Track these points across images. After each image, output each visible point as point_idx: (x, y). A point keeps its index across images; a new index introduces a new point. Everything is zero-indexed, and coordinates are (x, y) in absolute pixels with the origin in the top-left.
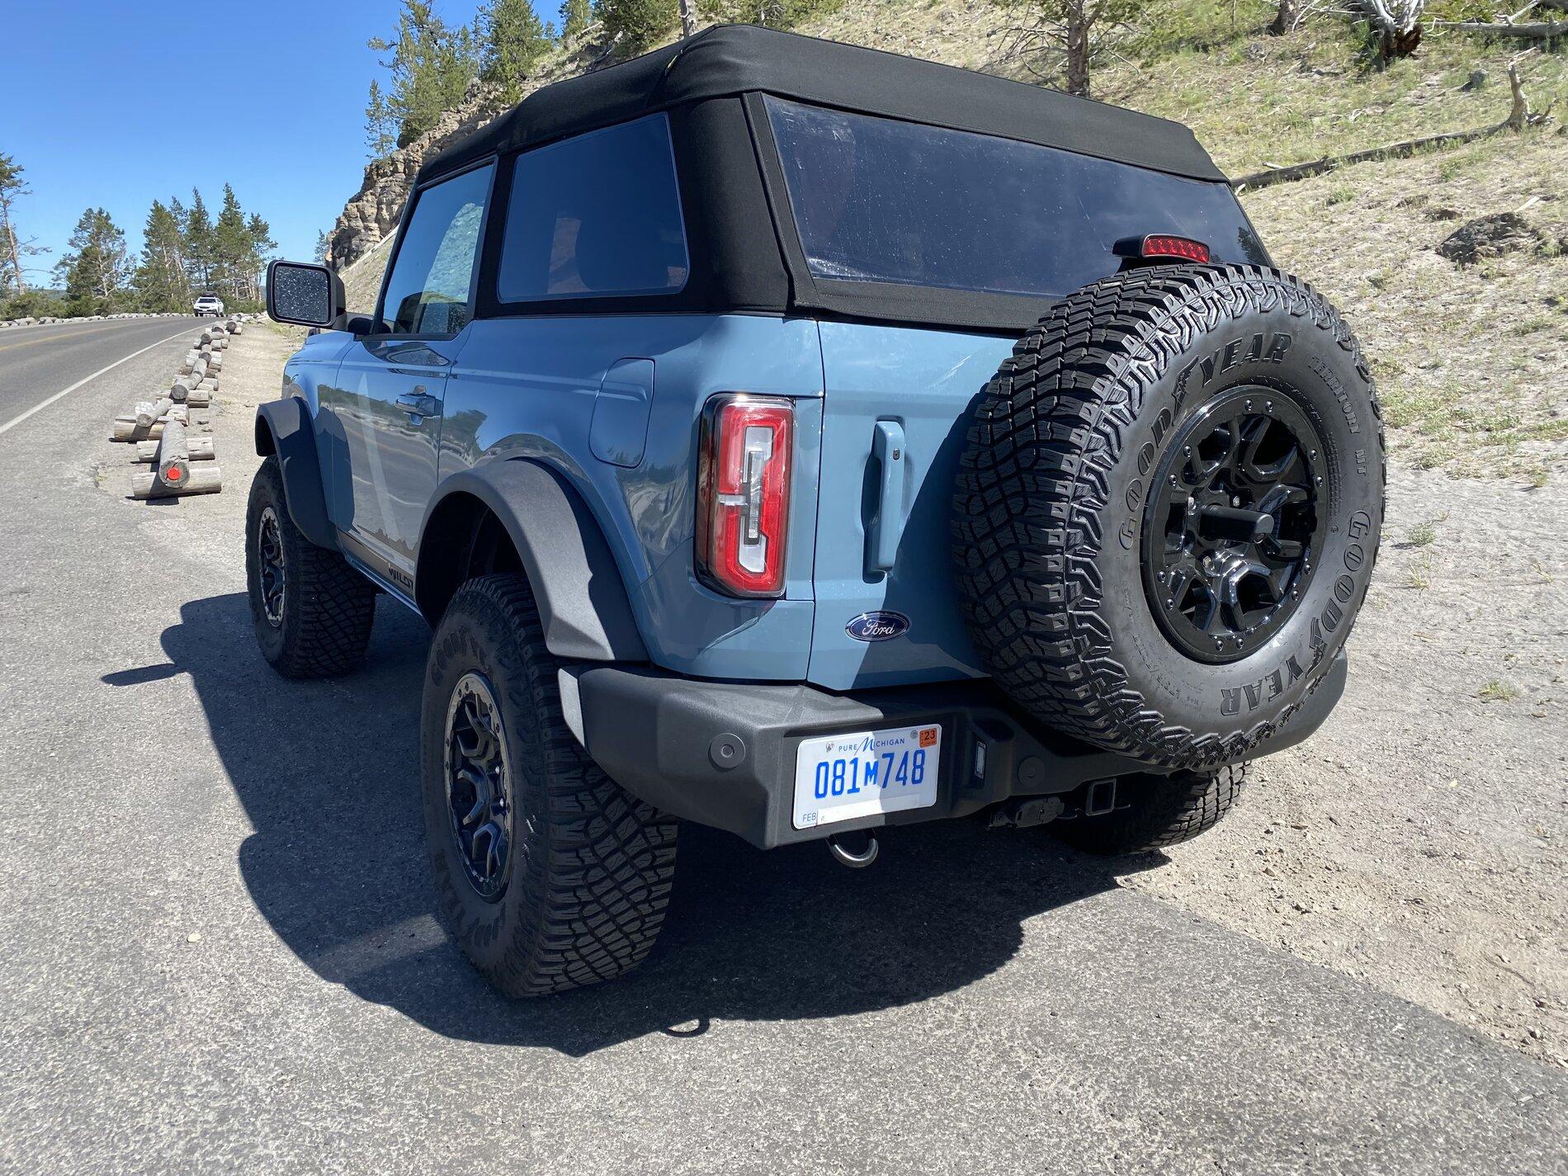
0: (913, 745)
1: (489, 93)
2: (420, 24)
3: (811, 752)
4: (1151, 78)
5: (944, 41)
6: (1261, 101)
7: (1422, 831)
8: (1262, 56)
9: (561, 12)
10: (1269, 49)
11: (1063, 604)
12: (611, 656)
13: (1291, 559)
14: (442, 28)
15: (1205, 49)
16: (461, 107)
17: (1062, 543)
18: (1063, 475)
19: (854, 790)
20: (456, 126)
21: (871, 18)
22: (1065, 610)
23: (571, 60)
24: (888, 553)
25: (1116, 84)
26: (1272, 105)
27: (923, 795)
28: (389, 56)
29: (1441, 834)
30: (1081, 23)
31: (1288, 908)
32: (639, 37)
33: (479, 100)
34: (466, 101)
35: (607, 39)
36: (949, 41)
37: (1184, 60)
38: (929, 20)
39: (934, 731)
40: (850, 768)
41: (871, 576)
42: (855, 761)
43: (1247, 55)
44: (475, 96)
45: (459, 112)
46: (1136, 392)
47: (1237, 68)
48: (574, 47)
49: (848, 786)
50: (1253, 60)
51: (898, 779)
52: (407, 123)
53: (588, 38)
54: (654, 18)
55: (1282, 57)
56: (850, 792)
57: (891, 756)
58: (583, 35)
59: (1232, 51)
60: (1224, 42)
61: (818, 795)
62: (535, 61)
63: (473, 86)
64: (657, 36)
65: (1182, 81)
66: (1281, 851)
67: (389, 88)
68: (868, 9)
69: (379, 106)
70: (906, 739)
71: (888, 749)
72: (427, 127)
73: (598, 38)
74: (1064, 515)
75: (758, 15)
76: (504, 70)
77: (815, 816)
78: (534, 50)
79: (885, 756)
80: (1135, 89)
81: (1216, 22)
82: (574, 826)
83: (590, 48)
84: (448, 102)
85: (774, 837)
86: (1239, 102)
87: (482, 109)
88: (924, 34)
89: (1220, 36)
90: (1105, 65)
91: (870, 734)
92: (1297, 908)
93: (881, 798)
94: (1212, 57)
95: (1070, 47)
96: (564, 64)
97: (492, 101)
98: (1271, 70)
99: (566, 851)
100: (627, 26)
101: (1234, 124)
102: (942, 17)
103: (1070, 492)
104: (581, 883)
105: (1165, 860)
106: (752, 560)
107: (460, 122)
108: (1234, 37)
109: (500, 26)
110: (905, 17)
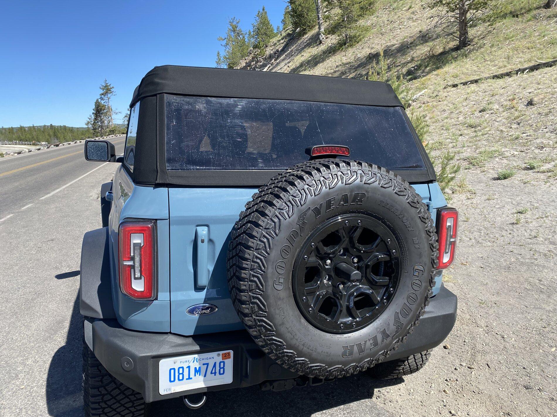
0: (220, 359)
1: (256, 52)
2: (234, 31)
3: (165, 365)
4: (494, 29)
5: (413, 21)
6: (539, 35)
7: (528, 375)
8: (541, 17)
9: (281, 22)
10: (544, 14)
11: (251, 314)
12: (102, 317)
13: (384, 286)
14: (241, 31)
15: (517, 16)
16: (246, 58)
17: (247, 288)
18: (246, 259)
19: (189, 378)
20: (244, 65)
21: (387, 16)
22: (252, 317)
23: (282, 39)
24: (204, 280)
25: (479, 33)
26: (544, 36)
27: (227, 378)
28: (224, 42)
29: (537, 377)
30: (464, 11)
32: (305, 29)
33: (252, 55)
34: (248, 56)
35: (294, 31)
36: (415, 22)
37: (508, 21)
38: (408, 14)
39: (229, 353)
40: (186, 371)
41: (198, 288)
42: (189, 367)
43: (535, 17)
44: (251, 54)
45: (246, 59)
47: (531, 23)
48: (284, 34)
49: (186, 376)
50: (537, 19)
51: (212, 373)
52: (229, 64)
53: (289, 31)
54: (310, 22)
55: (549, 17)
56: (187, 379)
57: (208, 364)
58: (287, 30)
59: (528, 16)
60: (525, 13)
61: (170, 381)
62: (271, 40)
63: (250, 50)
64: (311, 28)
65: (507, 30)
66: (457, 380)
67: (223, 54)
68: (386, 12)
69: (220, 60)
70: (215, 357)
71: (206, 362)
72: (235, 65)
73: (291, 31)
75: (344, 18)
76: (260, 44)
77: (170, 389)
78: (270, 37)
79: (204, 364)
80: (487, 34)
81: (522, 5)
83: (289, 35)
84: (242, 56)
85: (150, 398)
86: (530, 36)
87: (253, 58)
88: (406, 20)
89: (523, 11)
90: (475, 26)
91: (196, 356)
92: (450, 412)
93: (204, 381)
94: (520, 19)
95: (460, 20)
96: (280, 41)
97: (256, 55)
98: (545, 23)
99: (94, 388)
100: (301, 26)
101: (527, 45)
102: (413, 13)
106: (138, 286)
107: (246, 63)
108: (530, 10)
109: (259, 30)
110: (399, 14)
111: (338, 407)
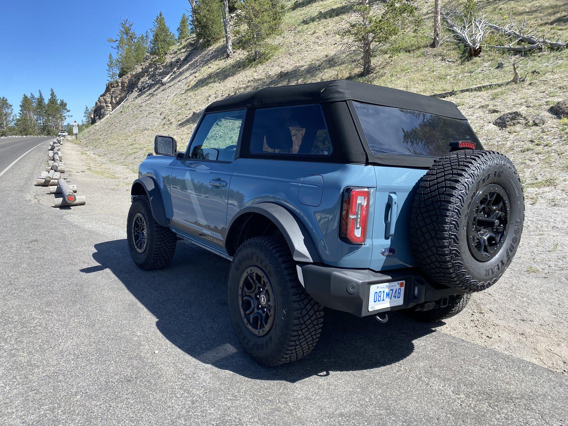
0: (398, 287)
1: (153, 59)
2: (127, 34)
3: (373, 289)
4: (391, 61)
5: (319, 46)
6: (429, 70)
7: (519, 314)
8: (428, 55)
9: (177, 30)
10: (431, 52)
11: (448, 246)
12: (312, 261)
13: (501, 232)
14: (135, 35)
15: (409, 52)
16: (142, 63)
17: (448, 229)
18: (449, 210)
19: (383, 300)
20: (141, 70)
21: (293, 37)
22: (449, 248)
23: (184, 48)
24: (392, 231)
25: (380, 63)
26: (433, 71)
27: (400, 302)
28: (115, 45)
29: (525, 314)
30: (368, 42)
31: (485, 337)
32: (208, 41)
33: (149, 61)
34: (144, 61)
35: (197, 41)
36: (321, 46)
37: (403, 55)
38: (313, 39)
39: (403, 283)
40: (382, 293)
41: (387, 238)
42: (384, 292)
43: (423, 54)
44: (148, 59)
45: (141, 65)
46: (467, 187)
47: (420, 59)
48: (184, 43)
49: (382, 299)
50: (426, 56)
51: (394, 297)
52: (122, 69)
53: (190, 40)
54: (214, 34)
55: (435, 55)
56: (382, 300)
57: (392, 290)
58: (187, 39)
59: (418, 53)
60: (416, 50)
61: (375, 302)
62: (170, 48)
63: (147, 56)
64: (215, 41)
65: (402, 62)
66: (478, 320)
67: (115, 57)
68: (291, 34)
69: (112, 62)
70: (396, 285)
71: (392, 288)
72: (130, 70)
73: (193, 41)
74: (449, 221)
75: (254, 35)
76: (159, 51)
77: (374, 308)
78: (169, 44)
79: (391, 290)
80: (386, 65)
81: (412, 43)
82: (298, 312)
83: (191, 44)
84: (137, 62)
85: (364, 314)
86: (422, 70)
87: (150, 64)
88: (311, 43)
89: (414, 48)
90: (375, 56)
91: (387, 284)
92: (488, 337)
93: (390, 302)
94: (412, 54)
95: (364, 50)
96: (181, 49)
97: (154, 62)
98: (432, 60)
100: (205, 37)
101: (421, 78)
102: (318, 38)
103: (450, 215)
104: (300, 329)
105: (444, 324)
106: (358, 233)
107: (142, 69)
108: (419, 48)
109: (158, 36)
110: (305, 37)
111: (426, 336)
